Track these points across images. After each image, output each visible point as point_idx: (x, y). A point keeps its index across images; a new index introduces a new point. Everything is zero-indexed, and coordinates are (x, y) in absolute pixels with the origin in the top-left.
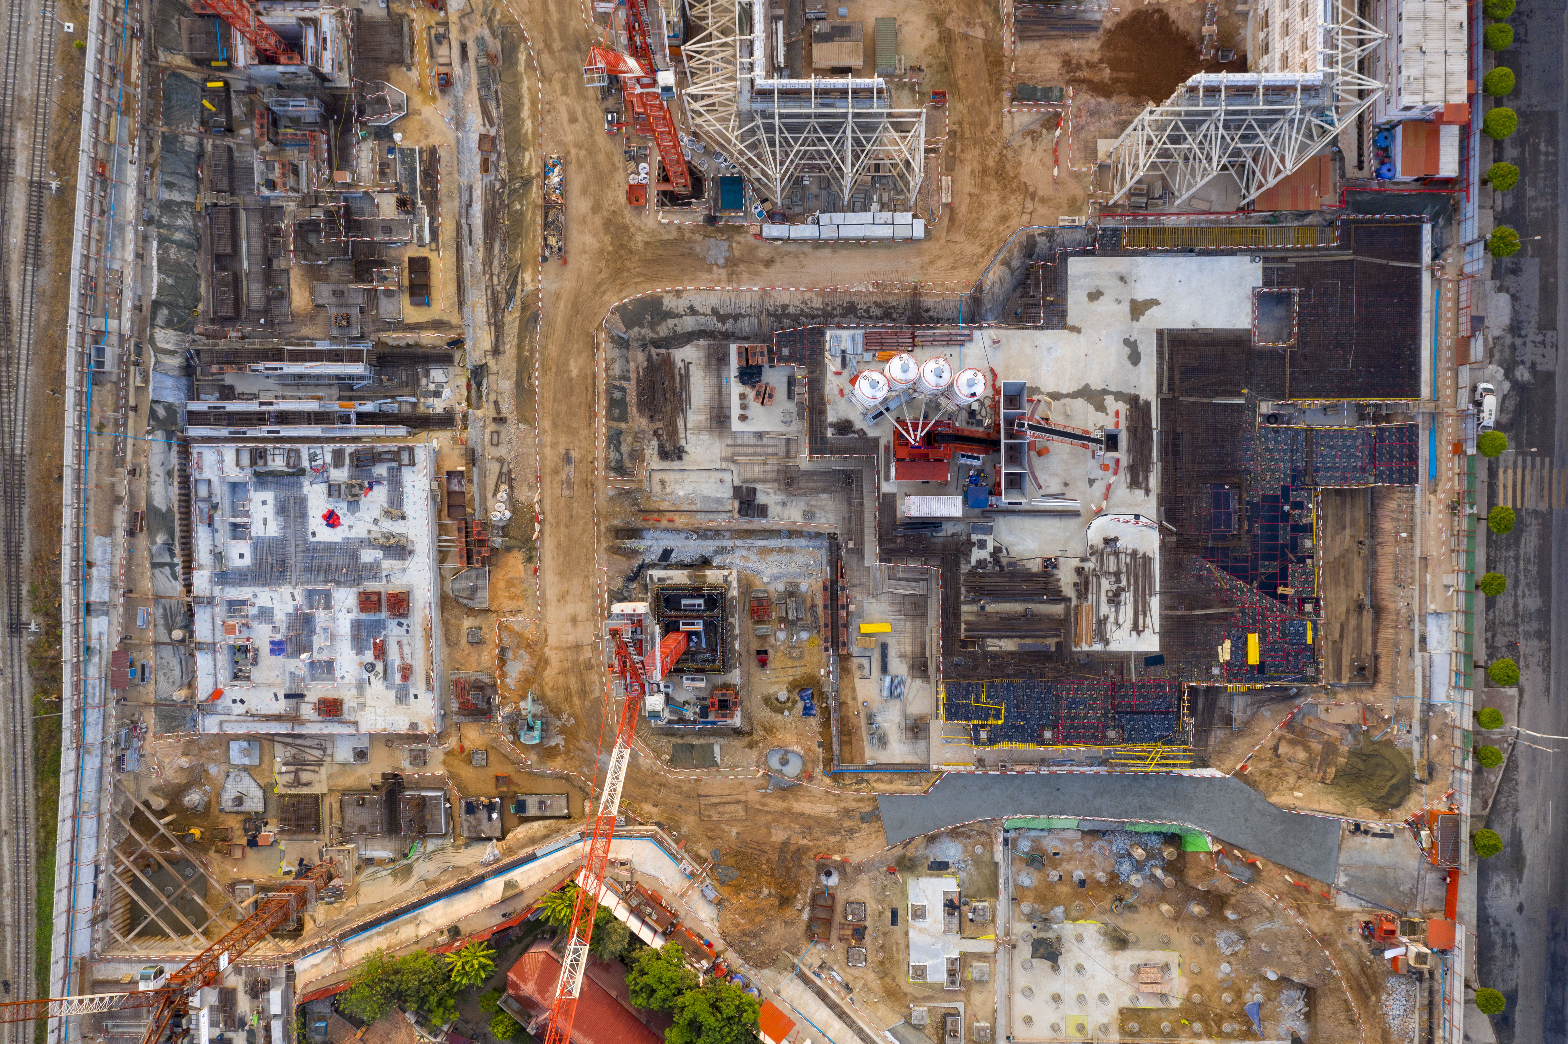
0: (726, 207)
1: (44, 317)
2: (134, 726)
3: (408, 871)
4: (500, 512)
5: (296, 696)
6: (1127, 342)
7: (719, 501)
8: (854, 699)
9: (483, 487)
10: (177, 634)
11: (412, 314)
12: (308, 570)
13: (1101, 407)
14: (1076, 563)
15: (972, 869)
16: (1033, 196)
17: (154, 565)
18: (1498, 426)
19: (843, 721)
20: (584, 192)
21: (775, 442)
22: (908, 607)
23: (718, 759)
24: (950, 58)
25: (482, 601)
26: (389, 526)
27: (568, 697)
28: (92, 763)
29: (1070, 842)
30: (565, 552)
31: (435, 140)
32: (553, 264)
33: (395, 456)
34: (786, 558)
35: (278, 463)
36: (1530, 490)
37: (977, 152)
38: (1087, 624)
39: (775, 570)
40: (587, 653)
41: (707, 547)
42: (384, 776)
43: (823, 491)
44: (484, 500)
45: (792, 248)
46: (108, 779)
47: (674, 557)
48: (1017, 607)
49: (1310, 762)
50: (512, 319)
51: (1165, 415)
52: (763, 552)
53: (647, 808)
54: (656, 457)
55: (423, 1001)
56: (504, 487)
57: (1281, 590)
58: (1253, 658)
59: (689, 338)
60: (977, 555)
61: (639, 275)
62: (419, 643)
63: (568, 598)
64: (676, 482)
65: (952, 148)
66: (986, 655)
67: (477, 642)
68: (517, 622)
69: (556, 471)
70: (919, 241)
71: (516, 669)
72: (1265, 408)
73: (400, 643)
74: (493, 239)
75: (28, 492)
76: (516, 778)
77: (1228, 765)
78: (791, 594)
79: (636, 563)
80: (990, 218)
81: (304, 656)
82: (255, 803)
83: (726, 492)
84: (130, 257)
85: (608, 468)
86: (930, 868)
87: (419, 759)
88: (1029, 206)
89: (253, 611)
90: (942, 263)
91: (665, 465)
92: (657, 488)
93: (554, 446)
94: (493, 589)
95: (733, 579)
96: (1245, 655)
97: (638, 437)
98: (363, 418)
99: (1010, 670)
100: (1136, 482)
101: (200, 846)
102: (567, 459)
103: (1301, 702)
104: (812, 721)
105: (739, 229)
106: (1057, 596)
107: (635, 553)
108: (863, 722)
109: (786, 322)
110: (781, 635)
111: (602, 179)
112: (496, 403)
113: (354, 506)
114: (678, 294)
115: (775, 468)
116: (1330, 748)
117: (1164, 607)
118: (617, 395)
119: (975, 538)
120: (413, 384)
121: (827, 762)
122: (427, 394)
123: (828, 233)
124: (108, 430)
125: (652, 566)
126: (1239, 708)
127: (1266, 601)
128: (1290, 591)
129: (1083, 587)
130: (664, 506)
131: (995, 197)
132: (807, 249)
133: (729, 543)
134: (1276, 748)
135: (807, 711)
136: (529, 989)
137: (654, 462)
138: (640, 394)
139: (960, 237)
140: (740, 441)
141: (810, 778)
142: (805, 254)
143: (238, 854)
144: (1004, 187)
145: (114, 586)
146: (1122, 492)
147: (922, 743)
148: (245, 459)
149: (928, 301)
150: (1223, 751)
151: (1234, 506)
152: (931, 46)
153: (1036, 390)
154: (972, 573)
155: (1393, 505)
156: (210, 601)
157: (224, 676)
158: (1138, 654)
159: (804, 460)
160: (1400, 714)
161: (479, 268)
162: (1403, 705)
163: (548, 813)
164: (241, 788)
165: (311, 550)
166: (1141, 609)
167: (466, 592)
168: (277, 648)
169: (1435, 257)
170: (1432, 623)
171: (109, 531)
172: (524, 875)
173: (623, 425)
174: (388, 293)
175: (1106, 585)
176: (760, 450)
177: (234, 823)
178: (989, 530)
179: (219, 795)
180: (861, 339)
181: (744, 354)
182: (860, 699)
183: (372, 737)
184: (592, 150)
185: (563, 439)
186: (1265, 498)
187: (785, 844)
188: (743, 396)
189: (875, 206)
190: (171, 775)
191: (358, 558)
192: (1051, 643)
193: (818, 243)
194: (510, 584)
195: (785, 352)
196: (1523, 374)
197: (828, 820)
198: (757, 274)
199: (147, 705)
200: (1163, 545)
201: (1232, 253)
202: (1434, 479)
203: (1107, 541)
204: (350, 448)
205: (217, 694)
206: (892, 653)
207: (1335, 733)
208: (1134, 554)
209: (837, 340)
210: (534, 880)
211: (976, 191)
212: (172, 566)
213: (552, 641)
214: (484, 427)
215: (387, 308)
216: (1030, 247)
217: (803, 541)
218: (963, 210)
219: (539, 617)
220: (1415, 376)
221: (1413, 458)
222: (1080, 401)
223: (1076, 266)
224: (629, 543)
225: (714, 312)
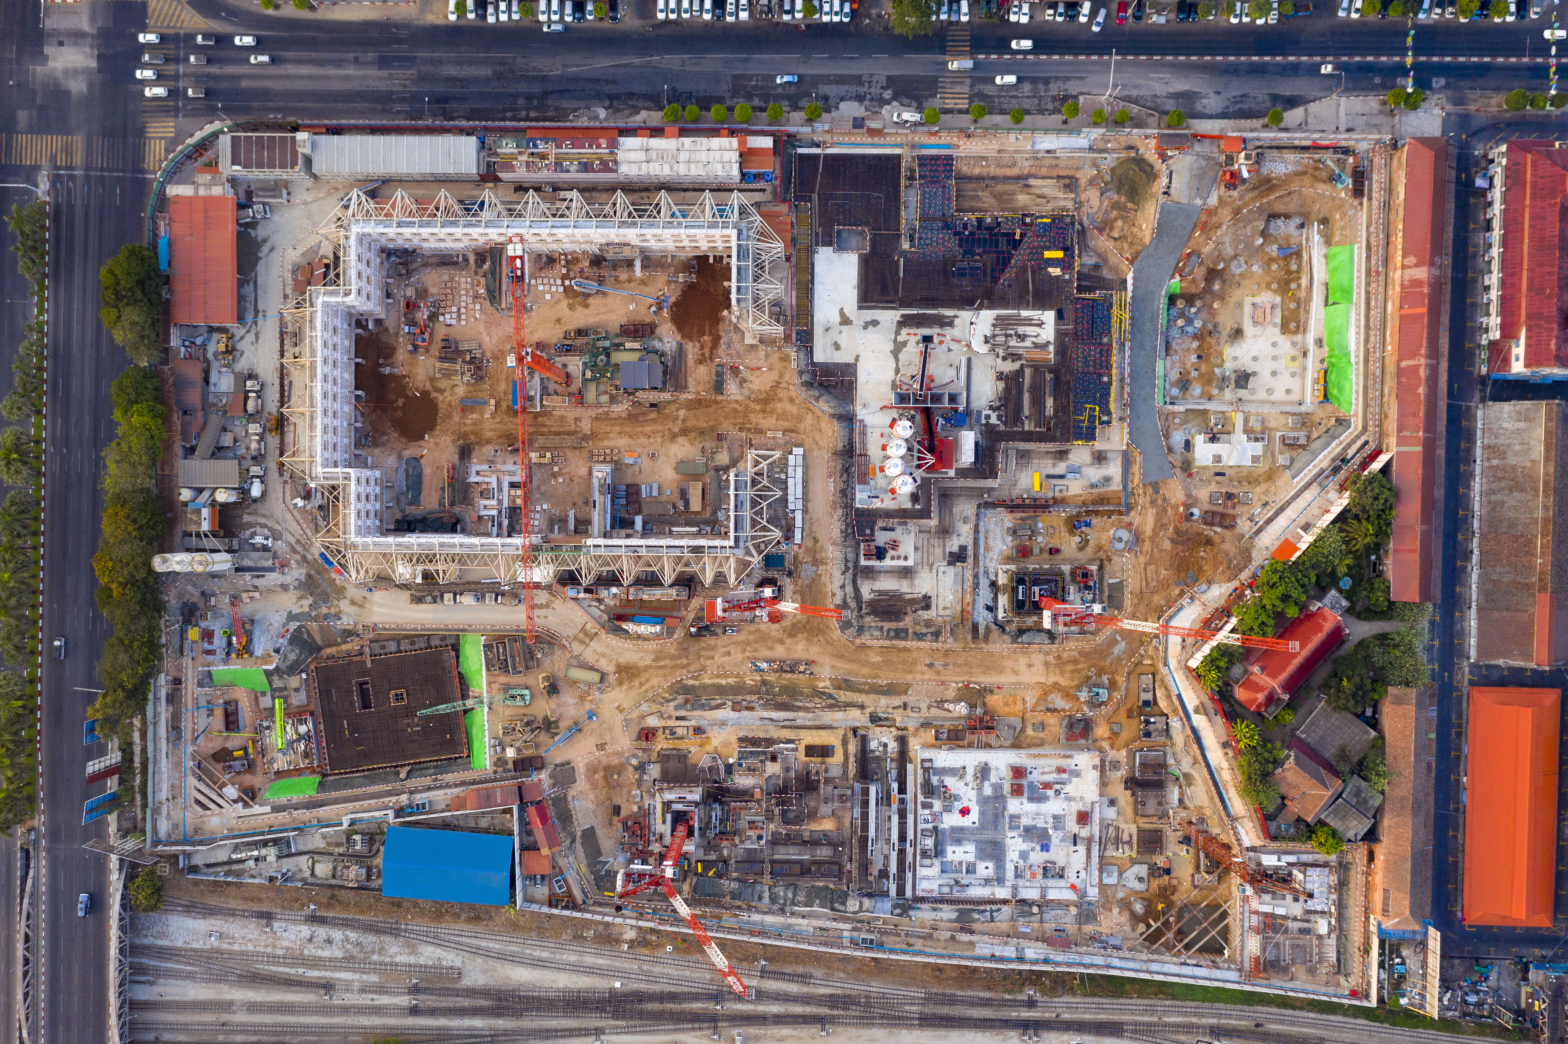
0: (783, 565)
1: (842, 975)
2: (1093, 938)
3: (1187, 776)
4: (962, 709)
5: (1075, 840)
6: (865, 328)
7: (956, 575)
8: (1080, 495)
9: (945, 719)
10: (1035, 910)
11: (838, 757)
12: (996, 828)
13: (905, 344)
14: (999, 361)
15: (1189, 425)
16: (778, 383)
17: (992, 920)
18: (920, 110)
19: (1094, 503)
20: (772, 648)
21: (921, 539)
22: (1024, 461)
23: (1118, 580)
24: (697, 429)
25: (1017, 722)
26: (969, 777)
27: (1078, 671)
28: (1116, 962)
29: (1172, 362)
30: (987, 669)
31: (733, 738)
32: (815, 668)
33: (926, 770)
34: (992, 535)
35: (929, 842)
36: (958, 89)
37: (752, 415)
38: (1038, 355)
39: (999, 542)
40: (1051, 658)
41: (984, 583)
42: (1126, 788)
43: (951, 511)
44: (953, 719)
45: (807, 526)
46: (1127, 954)
47: (990, 604)
48: (1026, 395)
49: (1124, 218)
50: (844, 696)
51: (910, 305)
52: (987, 549)
54: (929, 612)
55: (1267, 761)
56: (946, 705)
57: (1017, 237)
58: (1059, 254)
59: (856, 590)
60: (994, 420)
61: (822, 617)
62: (1042, 762)
63: (1016, 669)
64: (944, 600)
65: (749, 430)
66: (1055, 415)
67: (1042, 726)
68: (1031, 700)
69: (938, 673)
70: (805, 451)
71: (1060, 703)
72: (906, 245)
73: (1042, 774)
74: (794, 706)
75: (948, 991)
76: (1129, 706)
77: (1125, 268)
78: (1015, 532)
79: (993, 627)
80: (791, 408)
81: (1051, 831)
82: (1142, 870)
83: (951, 570)
84: (805, 922)
85: (936, 641)
86: (1188, 451)
87: (1115, 765)
88: (784, 385)
89: (1021, 862)
90: (817, 438)
91: (934, 607)
92: (948, 612)
93: (923, 673)
94: (1008, 715)
95: (1005, 567)
96: (1057, 259)
97: (917, 622)
98: (902, 790)
99: (1065, 401)
100: (951, 324)
101: (1170, 905)
102: (931, 665)
103: (1086, 222)
104: (1094, 522)
105: (796, 558)
106: (1020, 372)
107: (987, 628)
108: (1095, 490)
109: (850, 531)
110: (1040, 539)
111: (764, 638)
112: (894, 708)
113: (957, 798)
114: (834, 595)
115: (937, 540)
116: (1115, 206)
117: (1027, 307)
118: (892, 634)
119: (984, 421)
120: (879, 760)
121: (1120, 513)
122: (886, 751)
123: (800, 505)
124: (911, 940)
125: (996, 617)
126: (1090, 260)
127: (1024, 246)
128: (1018, 231)
129: (1015, 357)
130: (959, 608)
131: (779, 405)
132: (808, 517)
133: (981, 570)
134: (1115, 239)
135: (1088, 525)
136: (1261, 697)
137: (932, 613)
138: (890, 620)
139: (802, 427)
140: (920, 561)
141: (1130, 524)
142: (811, 518)
143: (1174, 882)
144: (773, 399)
145: (1006, 944)
146: (956, 332)
147: (1110, 455)
148: (927, 862)
149: (840, 446)
150: (1116, 270)
151: (965, 264)
152: (690, 440)
153: (894, 382)
154: (1005, 423)
155: (965, 169)
156: (1015, 888)
157: (1061, 883)
158: (1056, 324)
159: (933, 522)
160: (1095, 165)
161: (811, 715)
162: (1089, 162)
163: (1151, 687)
164: (1132, 878)
165: (983, 826)
166: (1028, 322)
167: (1011, 731)
168: (1045, 848)
169: (818, 146)
170: (1037, 147)
171: (972, 944)
172: (1191, 700)
173: (910, 631)
174: (826, 771)
175: (1013, 342)
176: (925, 549)
177: (1155, 883)
178: (979, 413)
179: (1137, 892)
180: (862, 486)
181: (868, 556)
182: (1081, 492)
183: (1101, 795)
184: (748, 643)
185: (919, 668)
186: (960, 246)
187: (1173, 541)
188: (893, 558)
189: (785, 476)
190: (1125, 918)
191: (988, 797)
192: (1048, 376)
193: (805, 511)
194: (1006, 704)
195: (868, 532)
196: (888, 94)
197: (1157, 513)
198: (822, 547)
199: (1079, 929)
200: (989, 308)
201: (813, 264)
202: (950, 146)
203: (986, 342)
204: (921, 798)
205: (1073, 887)
206: (1052, 471)
207: (1106, 203)
208: (994, 325)
209: (861, 500)
210: (1193, 695)
211: (775, 416)
212: (992, 911)
213: (1042, 680)
214: (908, 716)
215: (835, 772)
216: (808, 385)
217: (982, 524)
218: (786, 425)
219: (1027, 686)
220: (888, 157)
221: (937, 158)
222: (901, 356)
223: (819, 357)
224: (982, 630)
225: (843, 573)
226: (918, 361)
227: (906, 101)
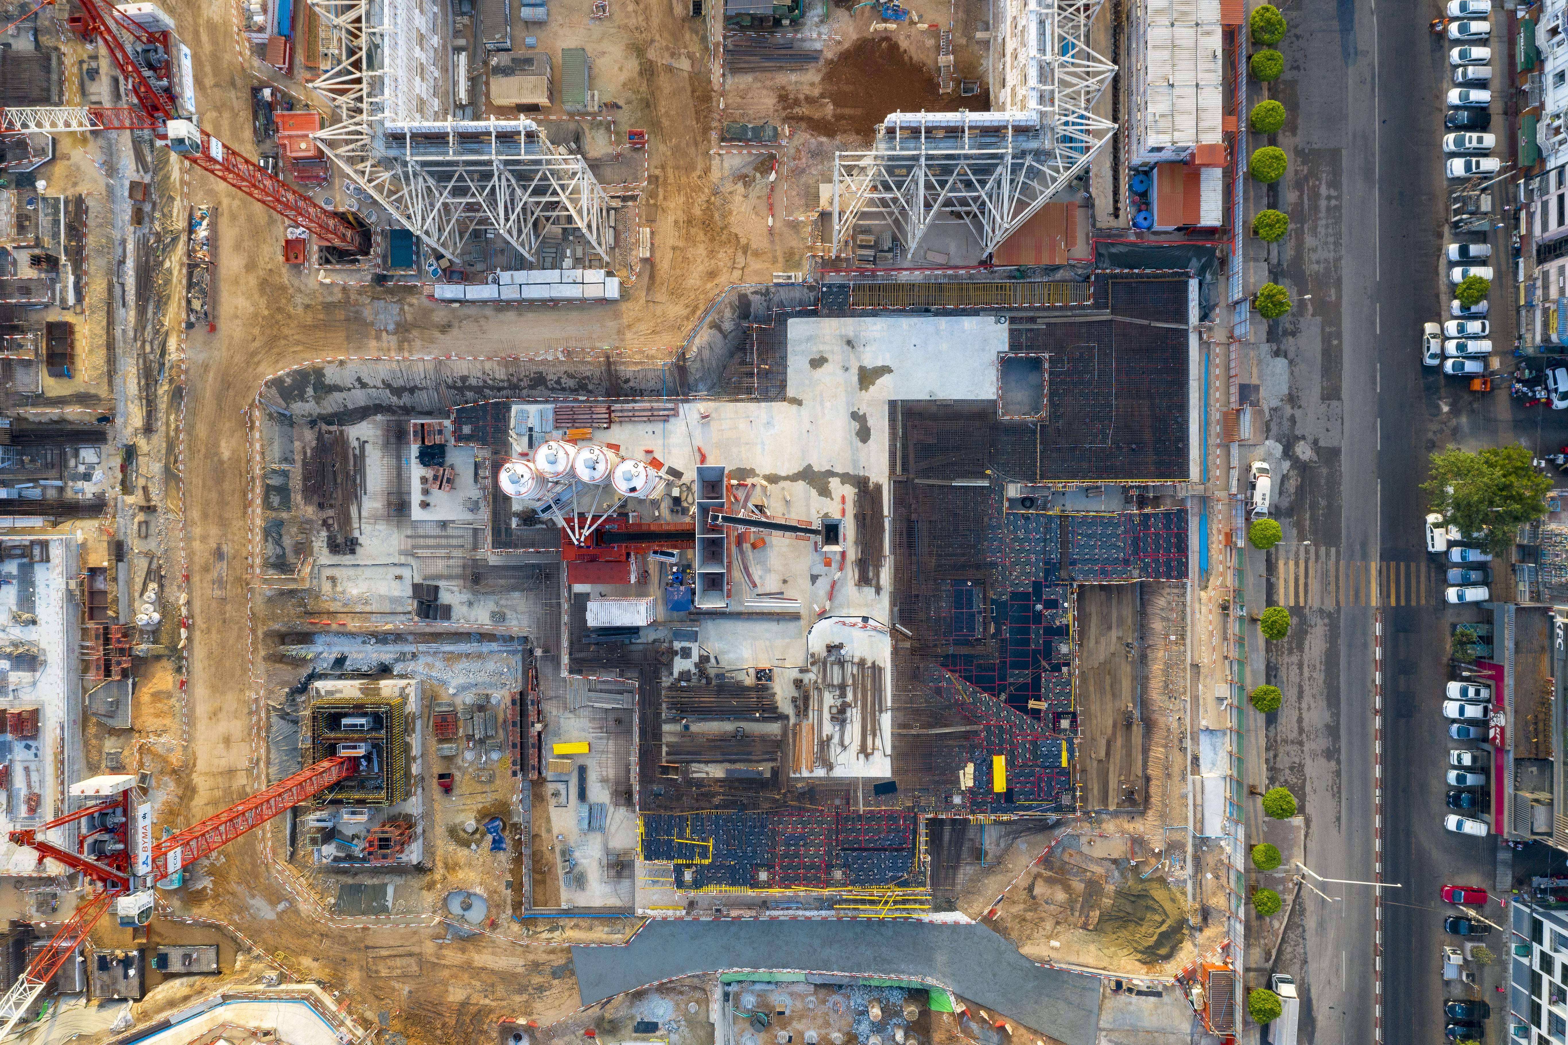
0: (396, 264)
4: (147, 615)
6: (855, 416)
7: (394, 600)
8: (549, 831)
9: (128, 585)
11: (52, 386)
13: (824, 492)
14: (795, 674)
15: (684, 1030)
16: (745, 249)
18: (1276, 512)
19: (537, 857)
20: (238, 247)
21: (460, 532)
22: (611, 723)
23: (390, 904)
24: (652, 94)
25: (124, 719)
26: (17, 632)
29: (802, 997)
30: (217, 662)
31: (83, 189)
32: (200, 331)
33: (26, 551)
34: (475, 665)
36: (1315, 585)
37: (682, 199)
38: (806, 747)
39: (461, 680)
40: (241, 780)
41: (386, 654)
42: (11, 924)
43: (514, 588)
44: (128, 599)
45: (472, 311)
47: (349, 665)
48: (729, 726)
49: (1070, 904)
51: (899, 501)
52: (451, 658)
53: (306, 962)
54: (325, 551)
56: (153, 586)
57: (1032, 704)
58: (1000, 784)
59: (361, 412)
60: (680, 665)
61: (298, 343)
62: (50, 768)
63: (220, 716)
64: (349, 579)
65: (653, 195)
66: (691, 782)
67: (117, 767)
68: (161, 744)
69: (206, 569)
70: (613, 301)
71: (159, 799)
72: (1013, 490)
73: (27, 769)
74: (147, 301)
76: (158, 927)
77: (976, 908)
78: (481, 708)
79: (305, 672)
80: (695, 275)
83: (404, 591)
85: (266, 565)
86: (636, 1030)
87: (47, 905)
88: (741, 260)
90: (643, 327)
91: (336, 559)
92: (326, 587)
93: (204, 538)
94: (137, 705)
95: (411, 692)
96: (991, 781)
97: (305, 526)
99: (716, 800)
100: (864, 580)
102: (219, 554)
103: (1061, 833)
104: (502, 856)
105: (411, 290)
106: (772, 713)
107: (304, 661)
108: (559, 859)
109: (469, 395)
110: (469, 756)
111: (255, 233)
112: (145, 489)
114: (342, 365)
115: (460, 562)
116: (1093, 888)
117: (897, 724)
118: (277, 481)
119: (677, 645)
120: (60, 466)
121: (517, 905)
122: (76, 477)
123: (509, 293)
125: (322, 676)
126: (990, 841)
127: (1016, 717)
128: (1043, 705)
129: (802, 703)
130: (334, 607)
131: (701, 250)
132: (489, 312)
133: (409, 648)
134: (1030, 889)
135: (497, 845)
137: (324, 556)
138: (305, 479)
139: (662, 297)
140: (421, 532)
141: (494, 925)
142: (486, 318)
144: (712, 240)
146: (850, 589)
147: (626, 883)
149: (627, 370)
150: (971, 892)
151: (978, 605)
152: (631, 80)
153: (751, 472)
154: (673, 687)
155: (1161, 602)
158: (867, 781)
159: (488, 554)
160: (1173, 848)
161: (131, 334)
162: (1177, 836)
163: (194, 969)
166: (870, 729)
167: (102, 709)
169: (1204, 317)
170: (1204, 740)
173: (285, 515)
174: (24, 363)
175: (829, 699)
176: (443, 541)
178: (694, 637)
180: (551, 416)
181: (424, 431)
182: (555, 831)
184: (247, 200)
185: (214, 531)
186: (1015, 595)
187: (464, 1004)
188: (424, 480)
189: (568, 262)
192: (764, 769)
193: (501, 305)
194: (155, 699)
195: (471, 430)
196: (1304, 451)
197: (514, 975)
198: (432, 341)
200: (896, 652)
201: (975, 313)
202: (1205, 572)
203: (830, 648)
206: (592, 777)
207: (1099, 870)
208: (862, 663)
209: (525, 416)
211: (680, 244)
213: (201, 765)
214: (134, 516)
215: (24, 381)
216: (743, 307)
217: (494, 646)
218: (664, 265)
219: (188, 738)
220: (1182, 453)
221: (1182, 548)
222: (801, 485)
223: (797, 328)
224: (295, 650)
225: (387, 385)
226: (794, 517)
227: (1292, 484)
